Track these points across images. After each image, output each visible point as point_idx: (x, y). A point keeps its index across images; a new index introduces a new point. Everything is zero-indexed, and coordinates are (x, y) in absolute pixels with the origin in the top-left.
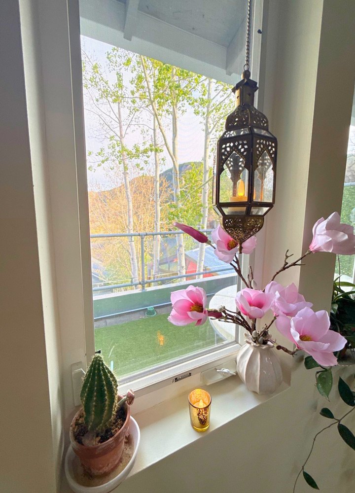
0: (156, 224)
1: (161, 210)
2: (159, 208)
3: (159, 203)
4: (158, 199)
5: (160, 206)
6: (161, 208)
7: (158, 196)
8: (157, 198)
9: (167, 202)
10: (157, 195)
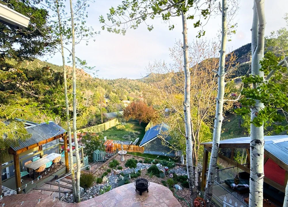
0: (219, 102)
1: (226, 86)
2: (223, 84)
3: (223, 78)
4: (224, 72)
5: (225, 81)
6: (225, 83)
7: (224, 69)
8: (221, 71)
9: (233, 77)
10: (222, 68)
